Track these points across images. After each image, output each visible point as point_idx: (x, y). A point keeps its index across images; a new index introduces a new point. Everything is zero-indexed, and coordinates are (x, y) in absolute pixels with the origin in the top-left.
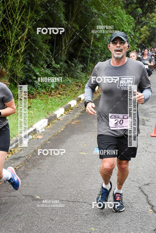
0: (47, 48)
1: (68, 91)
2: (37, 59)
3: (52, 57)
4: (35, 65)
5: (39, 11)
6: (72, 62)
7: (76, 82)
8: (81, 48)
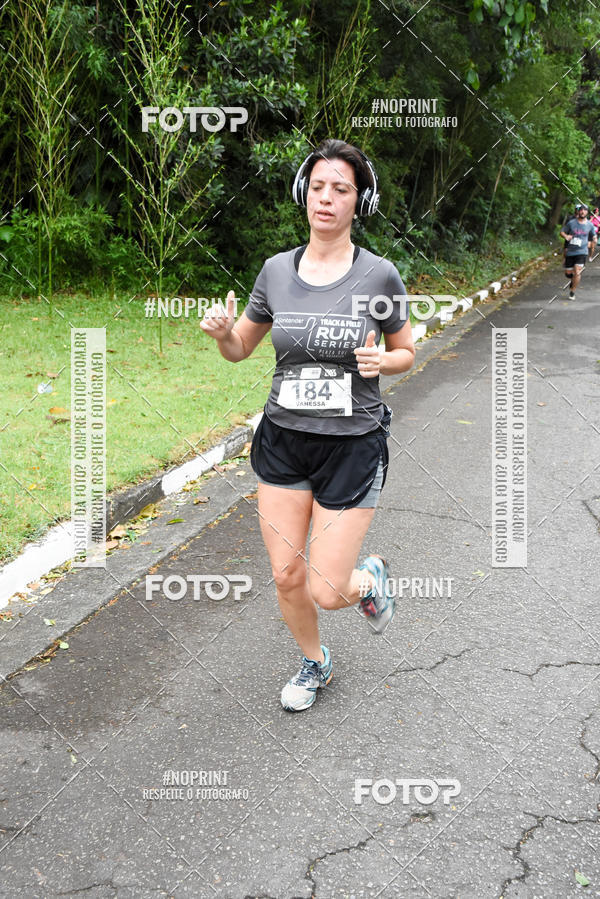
0: (399, 195)
3: (409, 213)
4: (370, 230)
6: (447, 228)
7: (454, 272)
8: (472, 199)
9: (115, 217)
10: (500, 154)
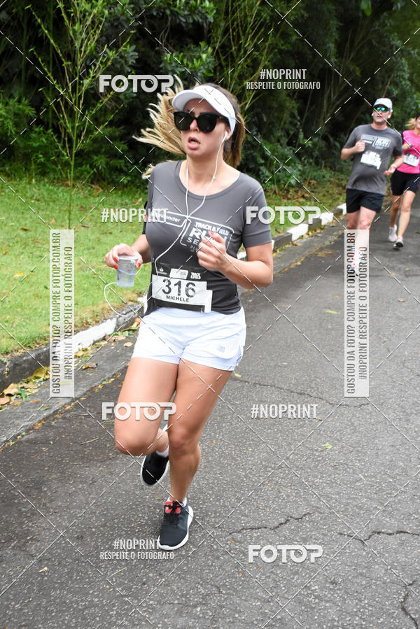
0: (293, 107)
1: (321, 194)
2: (271, 126)
3: (301, 125)
4: (266, 137)
5: (290, 35)
6: (335, 140)
7: (339, 179)
9: (38, 110)
10: (386, 76)
